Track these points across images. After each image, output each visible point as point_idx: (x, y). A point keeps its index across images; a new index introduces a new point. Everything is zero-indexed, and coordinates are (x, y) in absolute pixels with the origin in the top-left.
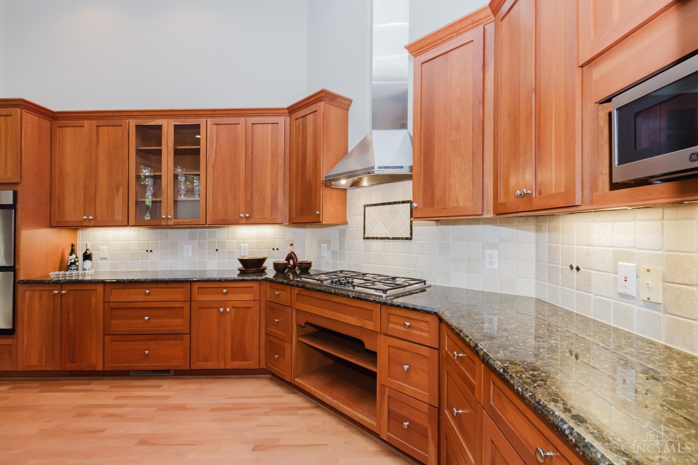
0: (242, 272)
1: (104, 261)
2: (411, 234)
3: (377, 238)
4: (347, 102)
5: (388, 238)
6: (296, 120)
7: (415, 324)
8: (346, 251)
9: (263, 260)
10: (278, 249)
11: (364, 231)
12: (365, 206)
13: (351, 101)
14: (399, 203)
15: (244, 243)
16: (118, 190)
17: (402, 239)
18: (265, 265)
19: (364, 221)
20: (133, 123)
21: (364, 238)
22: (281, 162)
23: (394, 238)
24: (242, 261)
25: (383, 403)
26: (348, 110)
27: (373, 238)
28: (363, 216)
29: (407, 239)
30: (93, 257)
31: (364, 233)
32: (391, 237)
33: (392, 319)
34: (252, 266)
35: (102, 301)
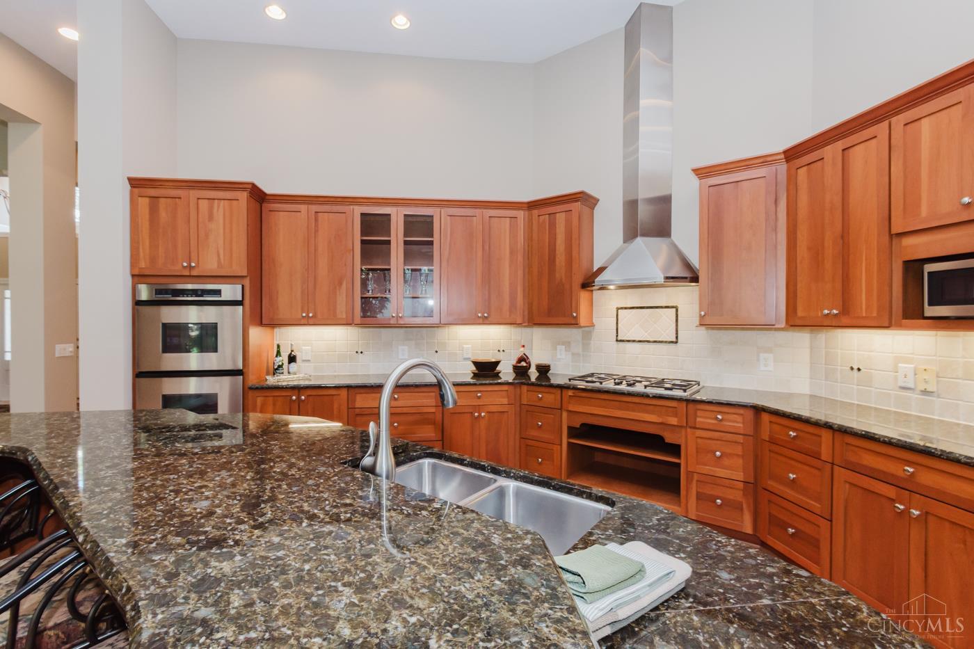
0: (475, 376)
1: (307, 364)
2: (677, 338)
3: (634, 341)
4: (594, 202)
5: (648, 342)
6: (539, 216)
7: (726, 416)
8: (592, 354)
9: (497, 363)
10: (503, 351)
11: (617, 333)
12: (618, 309)
13: (598, 200)
14: (662, 307)
15: (467, 344)
16: (340, 284)
17: (666, 342)
18: (498, 368)
19: (617, 323)
20: (358, 210)
21: (617, 340)
22: (520, 258)
23: (655, 342)
24: (476, 364)
25: (689, 490)
26: (594, 209)
27: (629, 341)
28: (615, 319)
29: (672, 342)
30: (298, 359)
31: (617, 336)
32: (651, 340)
33: (699, 413)
34: (486, 370)
35: (346, 407)
